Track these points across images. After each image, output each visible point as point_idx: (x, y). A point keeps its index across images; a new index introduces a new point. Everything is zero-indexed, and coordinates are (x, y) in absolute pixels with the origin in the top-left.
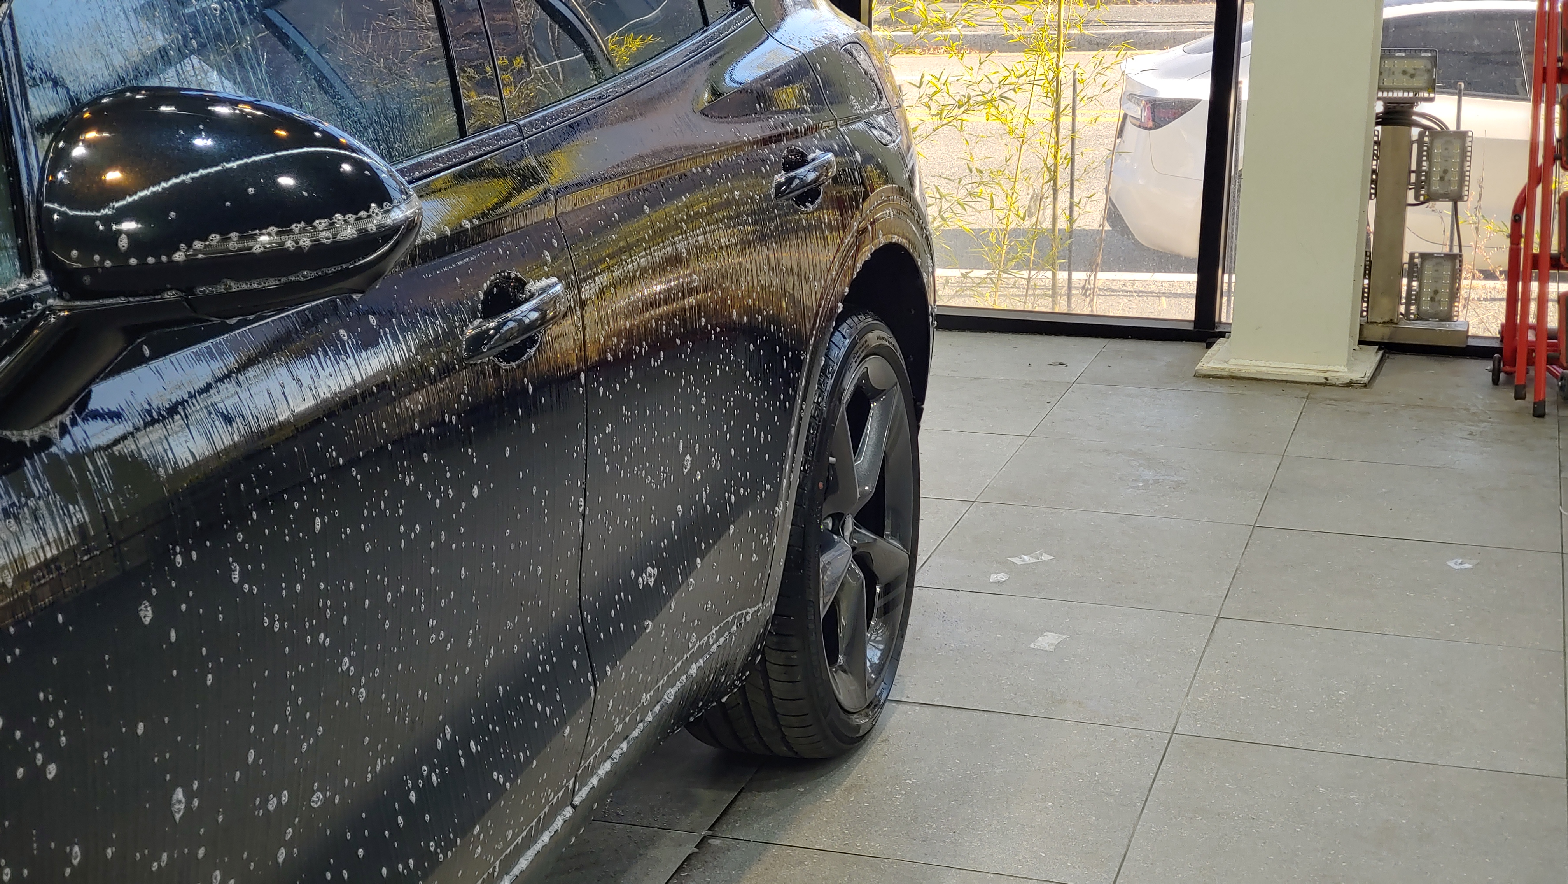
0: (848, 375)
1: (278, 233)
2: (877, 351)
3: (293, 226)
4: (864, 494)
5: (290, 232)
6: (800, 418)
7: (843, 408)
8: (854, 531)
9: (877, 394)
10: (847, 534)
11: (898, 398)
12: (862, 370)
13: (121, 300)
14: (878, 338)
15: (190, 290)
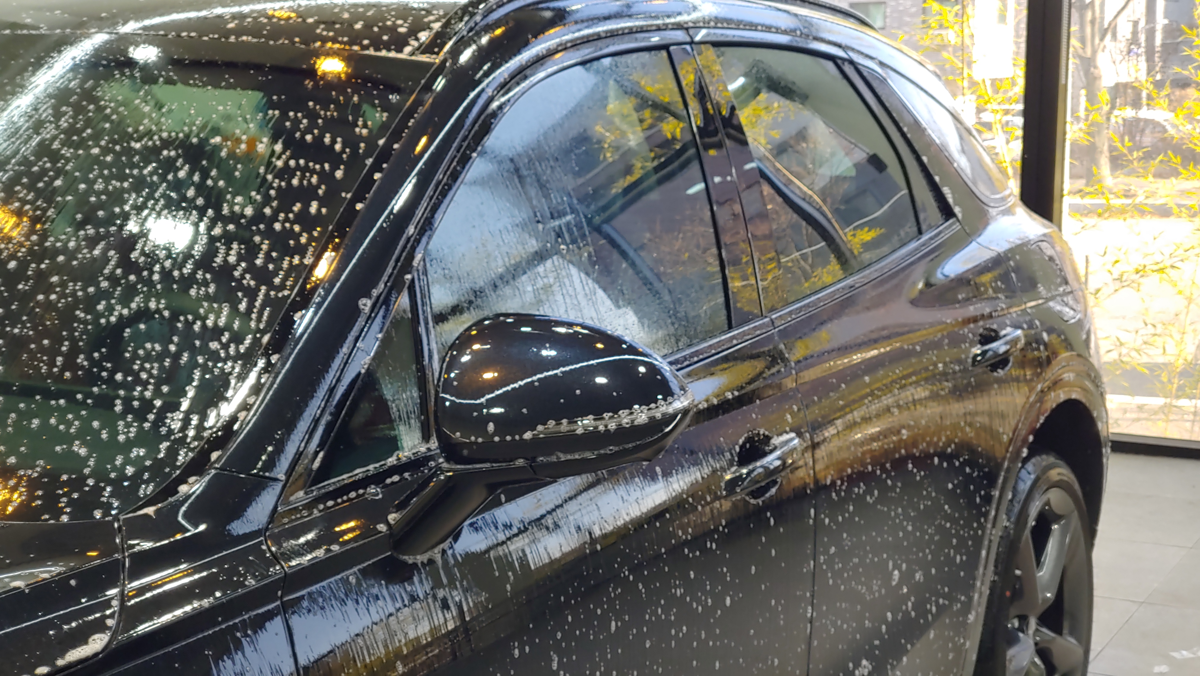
0: (1032, 504)
1: (595, 420)
2: (1058, 485)
3: (605, 415)
4: (1046, 599)
5: (603, 419)
6: (990, 541)
7: (1027, 533)
8: (1037, 630)
9: (1057, 518)
10: (1031, 632)
11: (1075, 521)
12: (1044, 498)
13: (488, 465)
14: (1059, 474)
15: (534, 459)
